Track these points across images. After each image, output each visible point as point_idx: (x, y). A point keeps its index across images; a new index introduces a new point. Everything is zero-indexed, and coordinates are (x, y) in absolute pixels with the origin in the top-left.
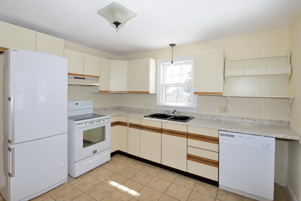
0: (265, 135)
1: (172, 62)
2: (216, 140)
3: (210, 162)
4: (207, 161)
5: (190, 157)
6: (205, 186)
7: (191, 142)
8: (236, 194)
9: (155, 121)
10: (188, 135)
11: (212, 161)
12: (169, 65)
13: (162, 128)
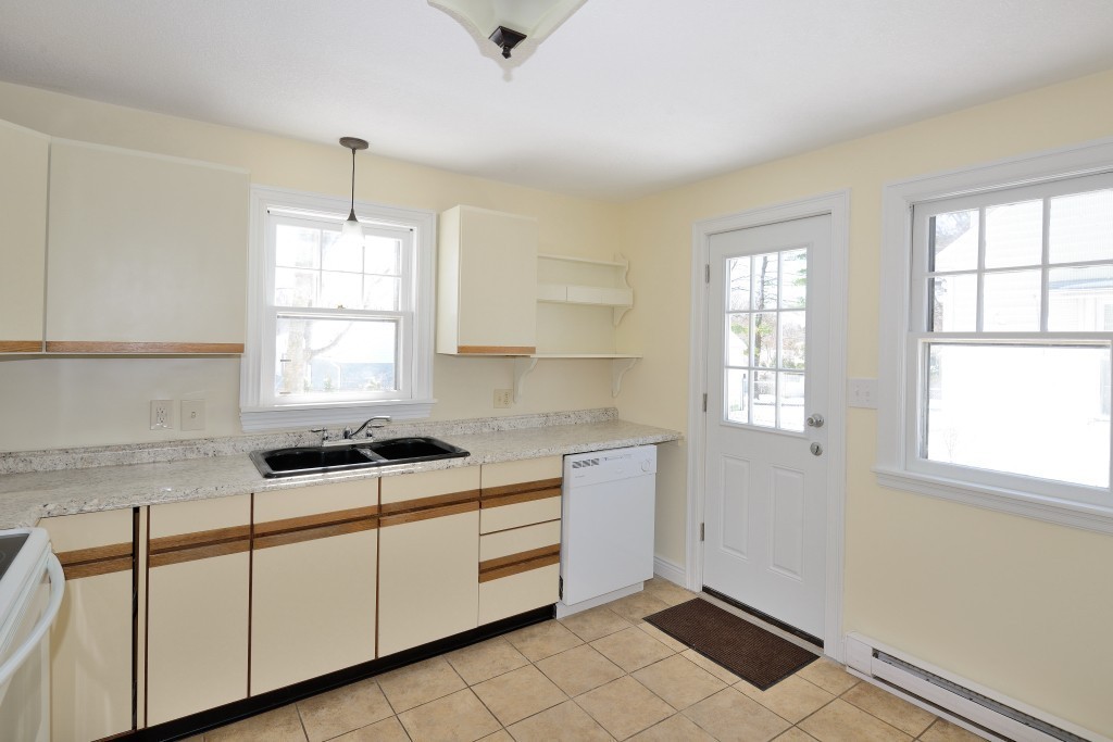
0: (641, 442)
1: (352, 218)
2: (554, 487)
3: (538, 558)
4: (533, 559)
5: (489, 570)
6: (532, 636)
7: (495, 516)
8: (601, 607)
9: (340, 481)
10: (481, 499)
11: (546, 552)
12: (337, 226)
13: (380, 507)
